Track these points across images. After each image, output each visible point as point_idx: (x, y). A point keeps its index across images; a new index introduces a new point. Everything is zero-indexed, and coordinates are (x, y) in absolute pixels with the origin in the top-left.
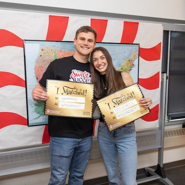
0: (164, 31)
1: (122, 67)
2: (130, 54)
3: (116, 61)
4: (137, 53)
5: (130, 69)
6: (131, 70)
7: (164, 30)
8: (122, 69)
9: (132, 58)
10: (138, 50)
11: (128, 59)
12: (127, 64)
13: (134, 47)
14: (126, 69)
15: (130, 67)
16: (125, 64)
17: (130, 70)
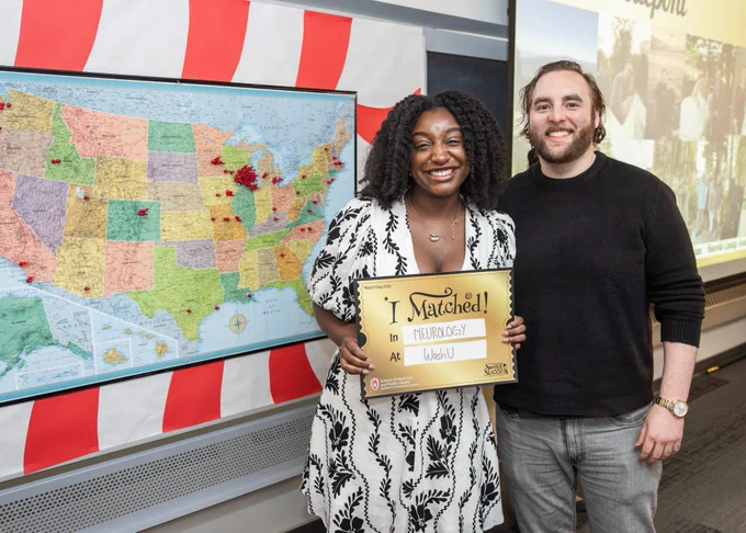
0: (428, 52)
1: (302, 173)
2: (328, 127)
3: (284, 150)
4: (351, 122)
5: (329, 179)
6: (332, 180)
7: (429, 49)
8: (304, 177)
9: (334, 138)
10: (353, 114)
11: (322, 145)
12: (320, 161)
13: (341, 104)
14: (318, 178)
15: (330, 172)
16: (313, 161)
17: (329, 183)
